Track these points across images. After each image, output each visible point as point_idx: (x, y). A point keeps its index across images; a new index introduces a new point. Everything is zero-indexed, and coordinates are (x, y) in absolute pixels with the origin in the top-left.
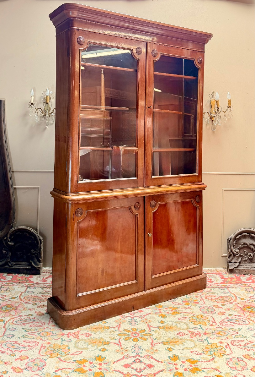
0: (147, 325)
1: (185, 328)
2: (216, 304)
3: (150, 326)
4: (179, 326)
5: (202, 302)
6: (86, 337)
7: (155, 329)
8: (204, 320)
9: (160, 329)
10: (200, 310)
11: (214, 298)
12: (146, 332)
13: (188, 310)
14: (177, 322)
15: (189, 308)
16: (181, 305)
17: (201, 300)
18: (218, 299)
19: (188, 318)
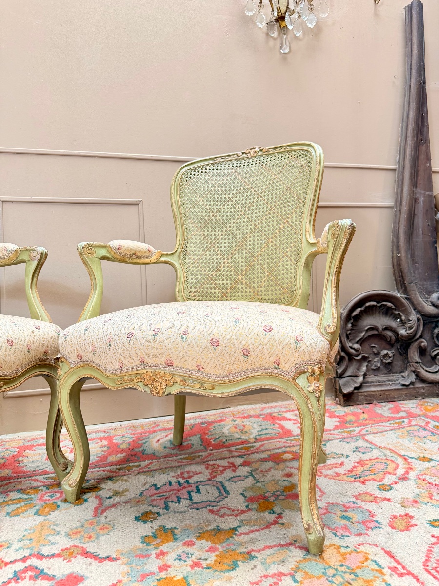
2: (359, 487)
8: (358, 572)
11: (341, 470)
15: (275, 523)
16: (243, 517)
18: (358, 472)
19: (287, 575)
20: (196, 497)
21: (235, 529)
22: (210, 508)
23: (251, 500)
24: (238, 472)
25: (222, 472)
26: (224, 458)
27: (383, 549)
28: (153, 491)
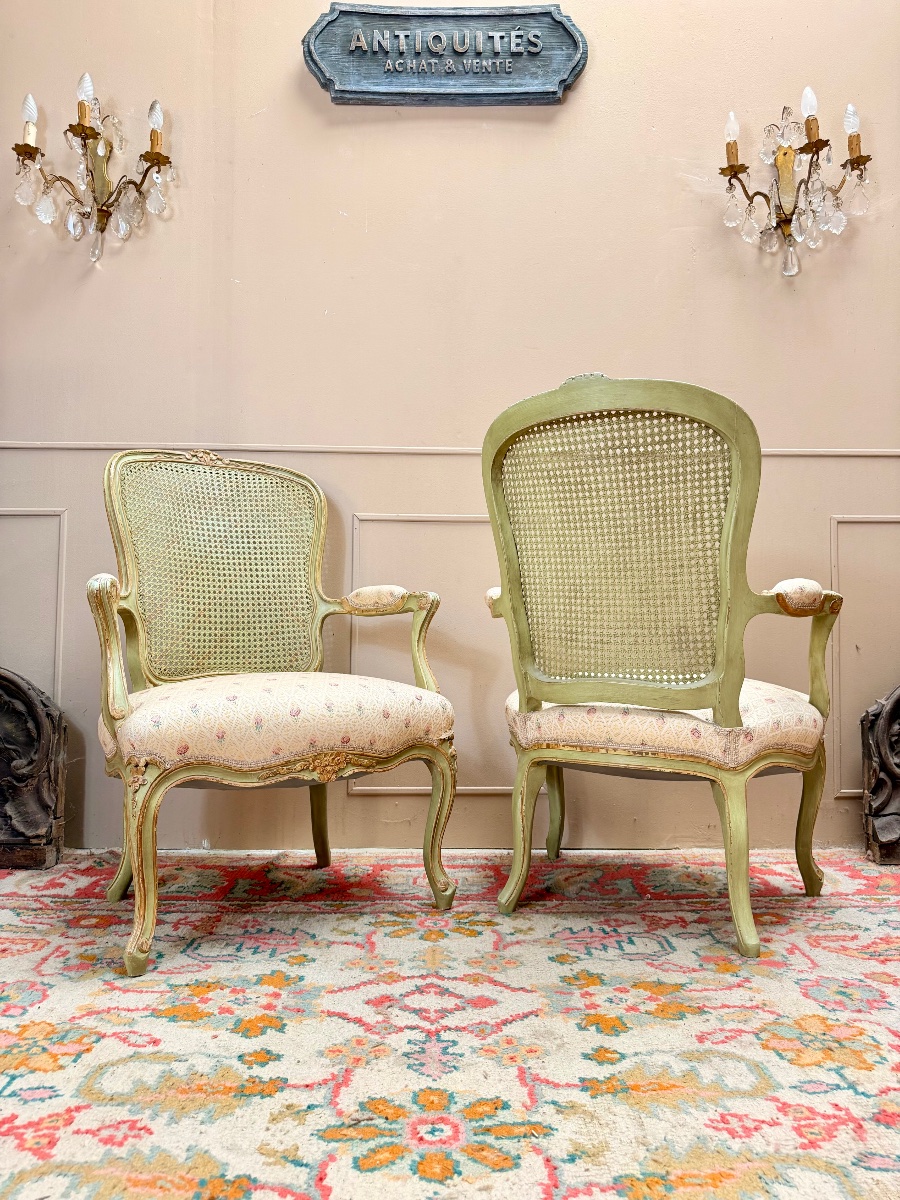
0: (514, 1071)
1: (745, 1087)
2: (874, 966)
3: (536, 1078)
4: (707, 1073)
5: (797, 960)
6: (103, 1149)
7: (564, 1096)
8: (846, 1043)
9: (593, 1097)
10: (806, 995)
11: (851, 944)
12: (503, 1116)
13: (737, 997)
14: (688, 1056)
15: (739, 986)
16: (694, 975)
17: (791, 952)
18: (878, 949)
19: (748, 1033)
20: (628, 948)
21: (682, 985)
22: (649, 961)
23: (707, 959)
24: (689, 929)
25: (665, 927)
26: (668, 911)
27: (888, 1028)
28: (567, 934)
